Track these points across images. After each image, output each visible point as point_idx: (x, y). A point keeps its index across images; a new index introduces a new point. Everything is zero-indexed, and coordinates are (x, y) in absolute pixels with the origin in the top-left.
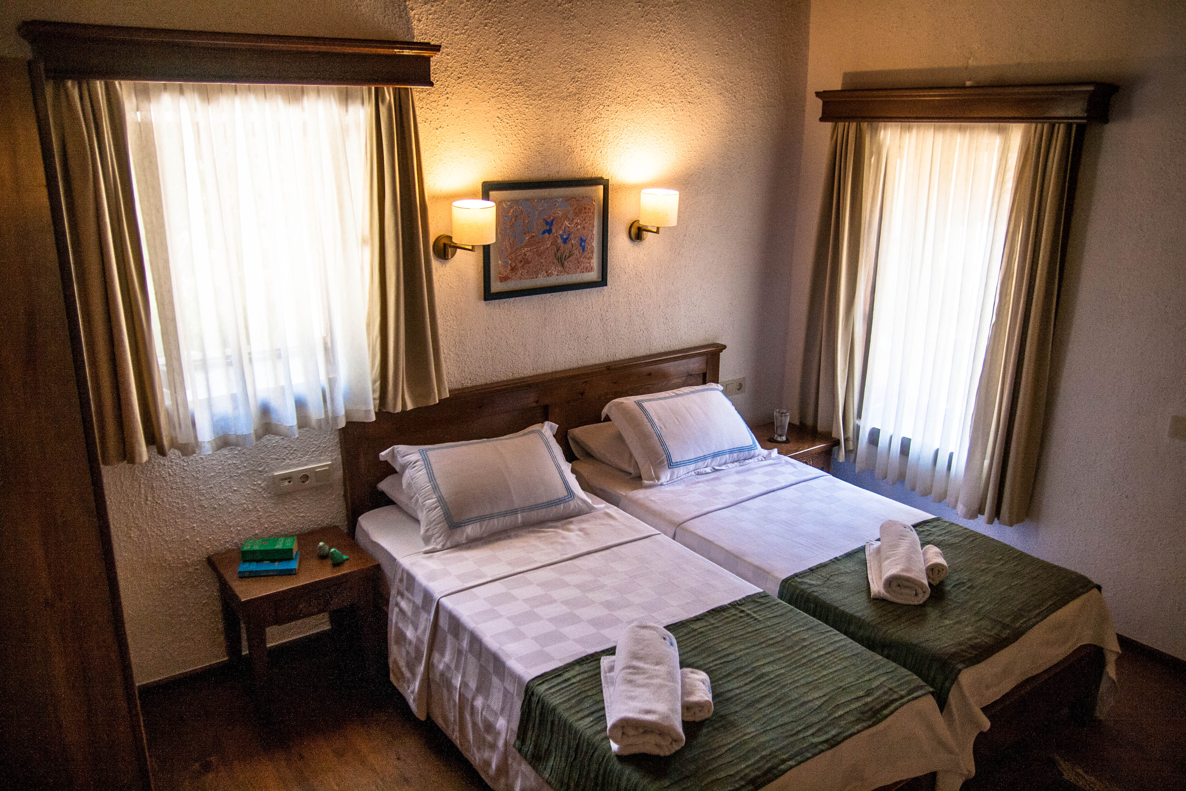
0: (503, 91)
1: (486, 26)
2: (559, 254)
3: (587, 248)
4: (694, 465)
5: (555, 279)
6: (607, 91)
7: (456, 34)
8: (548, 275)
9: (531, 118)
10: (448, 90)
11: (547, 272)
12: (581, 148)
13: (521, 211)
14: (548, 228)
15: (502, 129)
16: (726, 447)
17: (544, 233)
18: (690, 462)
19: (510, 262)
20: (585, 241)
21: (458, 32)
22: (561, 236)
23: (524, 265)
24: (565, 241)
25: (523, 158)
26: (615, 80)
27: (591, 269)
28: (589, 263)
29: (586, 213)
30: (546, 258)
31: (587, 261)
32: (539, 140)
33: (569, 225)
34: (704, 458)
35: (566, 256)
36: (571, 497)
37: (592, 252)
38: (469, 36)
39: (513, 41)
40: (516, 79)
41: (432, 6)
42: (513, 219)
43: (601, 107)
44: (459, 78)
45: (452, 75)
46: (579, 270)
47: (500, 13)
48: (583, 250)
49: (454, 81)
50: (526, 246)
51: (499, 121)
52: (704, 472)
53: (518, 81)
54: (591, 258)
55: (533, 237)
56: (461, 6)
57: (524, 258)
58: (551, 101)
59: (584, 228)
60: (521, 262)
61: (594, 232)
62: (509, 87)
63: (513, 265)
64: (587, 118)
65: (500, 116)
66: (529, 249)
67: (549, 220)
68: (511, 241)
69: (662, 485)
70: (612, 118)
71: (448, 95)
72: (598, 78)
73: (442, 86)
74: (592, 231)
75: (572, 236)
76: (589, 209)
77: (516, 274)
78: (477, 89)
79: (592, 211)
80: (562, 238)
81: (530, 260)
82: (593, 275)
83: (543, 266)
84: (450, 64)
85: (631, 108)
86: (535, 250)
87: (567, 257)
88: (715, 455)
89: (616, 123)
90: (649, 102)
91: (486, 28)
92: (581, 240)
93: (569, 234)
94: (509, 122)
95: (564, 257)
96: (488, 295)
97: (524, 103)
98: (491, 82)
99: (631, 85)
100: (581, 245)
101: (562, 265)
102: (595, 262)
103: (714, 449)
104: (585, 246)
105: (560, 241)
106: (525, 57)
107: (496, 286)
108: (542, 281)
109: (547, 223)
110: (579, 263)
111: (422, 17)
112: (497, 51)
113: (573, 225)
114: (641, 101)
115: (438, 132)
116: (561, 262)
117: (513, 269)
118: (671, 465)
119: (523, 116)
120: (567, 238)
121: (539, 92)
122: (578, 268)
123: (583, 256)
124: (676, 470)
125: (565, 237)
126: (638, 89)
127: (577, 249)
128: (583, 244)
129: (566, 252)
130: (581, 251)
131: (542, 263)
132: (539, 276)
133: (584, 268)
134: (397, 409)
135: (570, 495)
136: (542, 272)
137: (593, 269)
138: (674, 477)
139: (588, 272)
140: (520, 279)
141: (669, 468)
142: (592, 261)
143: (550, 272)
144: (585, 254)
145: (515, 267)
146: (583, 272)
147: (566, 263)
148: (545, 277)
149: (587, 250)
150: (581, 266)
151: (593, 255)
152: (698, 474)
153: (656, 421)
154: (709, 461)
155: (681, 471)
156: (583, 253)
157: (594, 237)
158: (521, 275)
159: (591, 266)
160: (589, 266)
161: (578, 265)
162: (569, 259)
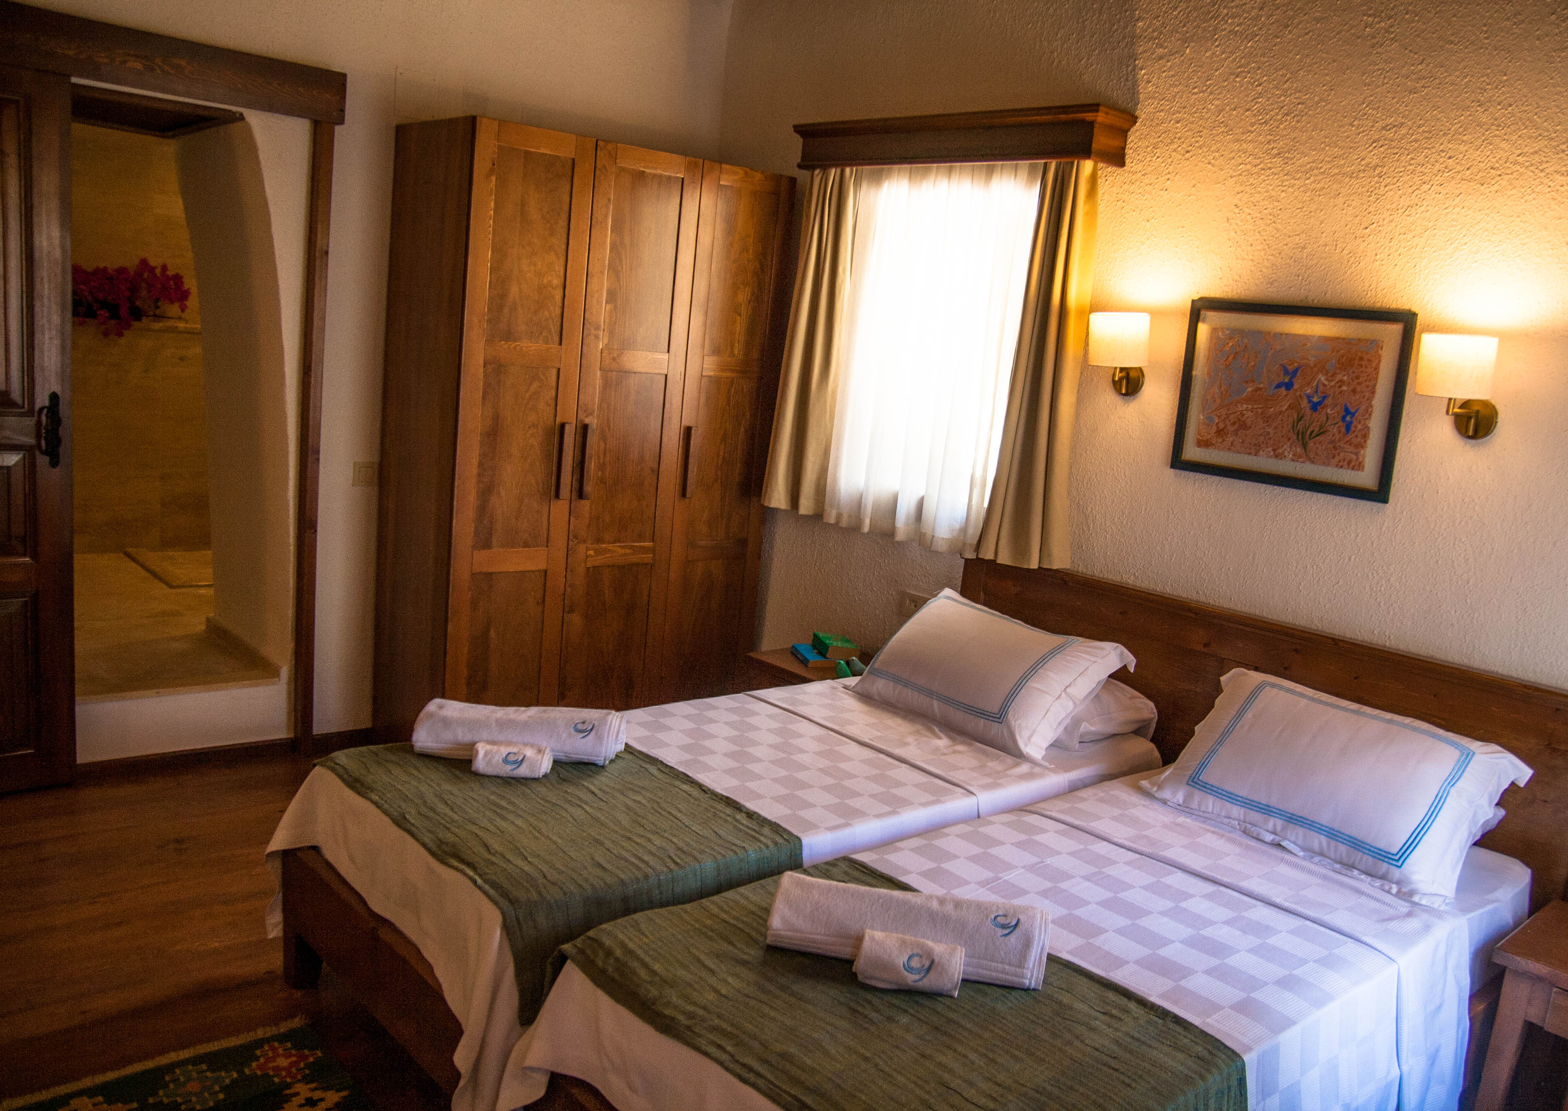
0: (1249, 167)
1: (1237, 77)
2: (1300, 426)
3: (1356, 427)
4: (1242, 810)
5: (1285, 466)
6: (1442, 160)
7: (1193, 94)
8: (1276, 456)
9: (1289, 207)
10: (1171, 169)
11: (1274, 450)
12: (1373, 258)
13: (1246, 346)
14: (1287, 380)
15: (1240, 223)
16: (1325, 819)
17: (1278, 386)
18: (1231, 797)
19: (1217, 421)
20: (1353, 415)
21: (1196, 90)
22: (1309, 397)
23: (1238, 430)
24: (1315, 407)
25: (1267, 268)
26: (1465, 138)
27: (1359, 466)
28: (1357, 454)
29: (1361, 366)
30: (1276, 428)
31: (1352, 449)
32: (1297, 241)
33: (1326, 383)
34: (1267, 810)
35: (1312, 432)
36: (1000, 718)
37: (1365, 436)
38: (1211, 93)
39: (1277, 92)
40: (1272, 149)
41: (1168, 61)
42: (1230, 359)
43: (1425, 187)
44: (1188, 152)
45: (1180, 149)
46: (1334, 462)
47: (1263, 55)
48: (1348, 428)
49: (1180, 157)
50: (1248, 400)
51: (1237, 211)
52: (1255, 835)
53: (1275, 151)
54: (1361, 446)
55: (1260, 389)
56: (1207, 54)
57: (1239, 420)
58: (1328, 180)
59: (1354, 391)
60: (1234, 423)
61: (1374, 402)
62: (1258, 161)
63: (1221, 426)
64: (1394, 206)
65: (1239, 203)
66: (1250, 407)
67: (1291, 368)
68: (1222, 389)
69: (1164, 802)
70: (1446, 205)
71: (1168, 176)
72: (1426, 138)
73: (1163, 164)
74: (1370, 399)
75: (1329, 401)
76: (1369, 360)
77: (1224, 440)
78: (1210, 166)
79: (1374, 365)
80: (1310, 401)
81: (1249, 423)
82: (1367, 477)
83: (1270, 439)
84: (1179, 134)
85: (1496, 187)
86: (1260, 411)
87: (1313, 435)
88: (1293, 819)
89: (1454, 216)
90: (1542, 174)
91: (1238, 79)
92: (1347, 411)
93: (1324, 398)
94: (1251, 212)
95: (1308, 433)
96: (1178, 462)
97: (1280, 183)
98: (1233, 154)
99: (1503, 145)
100: (1344, 418)
101: (1304, 446)
102: (1371, 454)
103: (1293, 807)
104: (1351, 423)
105: (1305, 404)
106: (1292, 115)
107: (1191, 452)
108: (1264, 463)
109: (1286, 372)
110: (1335, 448)
111: (1153, 77)
112: (1248, 110)
113: (1332, 384)
114: (1521, 174)
115: (1148, 224)
116: (1303, 438)
117: (1220, 432)
118: (1194, 781)
119: (1276, 204)
120: (1319, 403)
121: (1308, 166)
122: (1334, 457)
123: (1347, 439)
124: (1198, 796)
125: (1315, 400)
126: (1519, 152)
127: (1335, 424)
128: (1348, 418)
129: (1314, 424)
130: (1343, 430)
131: (1268, 433)
132: (1262, 453)
133: (1344, 460)
134: (988, 554)
135: (1000, 716)
136: (1267, 448)
137: (1363, 467)
138: (1195, 805)
139: (1353, 469)
140: (1229, 449)
141: (1188, 784)
142: (1362, 452)
143: (1280, 451)
144: (1350, 436)
145: (1223, 430)
146: (1341, 467)
147: (1311, 444)
148: (1270, 457)
149: (1354, 431)
150: (1339, 454)
151: (1365, 442)
152: (1244, 832)
153: (1249, 715)
154: (1279, 823)
155: (1210, 804)
156: (1348, 433)
157: (1372, 411)
158: (1232, 444)
159: (1361, 459)
160: (1358, 459)
161: (1334, 452)
162: (1318, 438)
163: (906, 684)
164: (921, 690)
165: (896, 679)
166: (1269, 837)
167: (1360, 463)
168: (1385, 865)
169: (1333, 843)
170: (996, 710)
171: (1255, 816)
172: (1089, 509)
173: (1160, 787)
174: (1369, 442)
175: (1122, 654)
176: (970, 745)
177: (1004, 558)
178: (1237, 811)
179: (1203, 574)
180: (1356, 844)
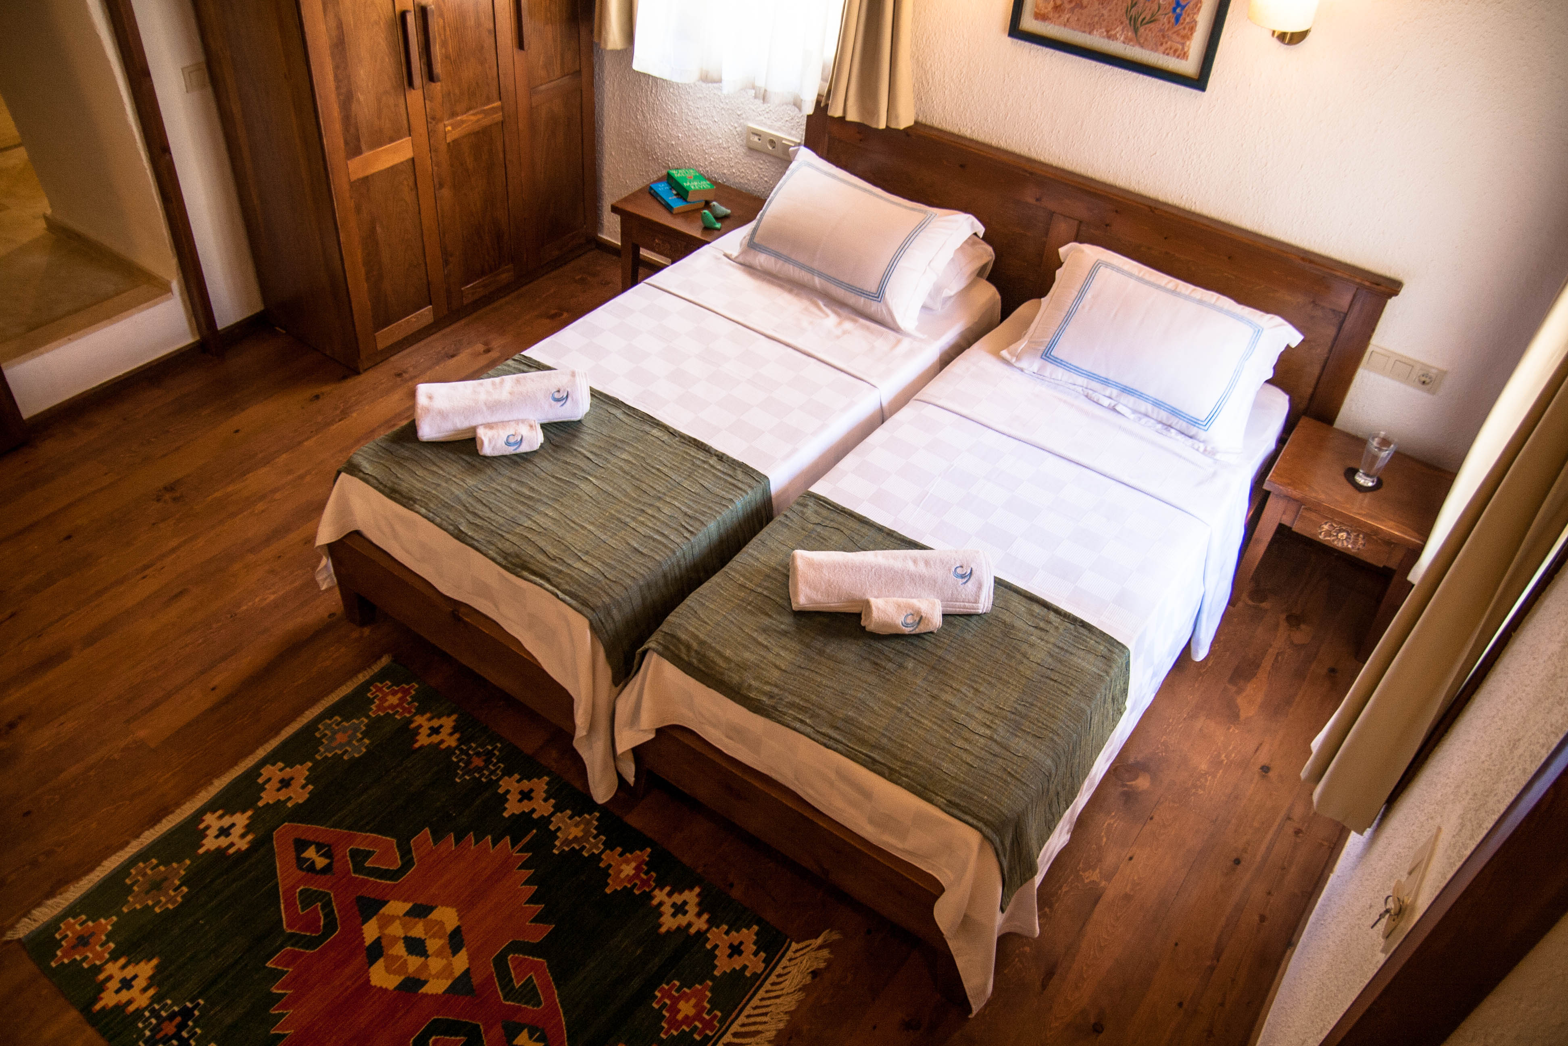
2: (1133, 12)
3: (1185, 20)
4: (1086, 380)
5: (1117, 47)
8: (1109, 37)
11: (1108, 32)
16: (1151, 392)
18: (1077, 370)
20: (1183, 8)
23: (1074, 7)
27: (1184, 56)
28: (1183, 44)
30: (1110, 10)
31: (1178, 39)
34: (1106, 382)
35: (1144, 19)
36: (878, 297)
37: (1192, 29)
46: (1162, 48)
48: (1177, 20)
52: (1095, 400)
54: (1187, 37)
60: (1071, 2)
63: (1058, 2)
69: (1022, 370)
77: (1060, 16)
81: (1085, 4)
82: (1189, 66)
83: (1104, 20)
87: (1145, 21)
88: (1126, 390)
92: (1178, 4)
95: (1140, 20)
96: (1015, 31)
100: (1174, 10)
101: (1136, 31)
102: (1196, 45)
103: (1127, 381)
104: (1180, 15)
107: (1028, 23)
108: (1096, 41)
110: (1163, 36)
116: (1135, 26)
117: (1056, 7)
118: (1047, 355)
122: (1162, 44)
123: (1175, 29)
124: (1050, 368)
127: (1166, 14)
128: (1178, 10)
129: (1146, 12)
130: (1173, 20)
131: (1103, 15)
132: (1095, 33)
133: (1171, 49)
134: (836, 111)
135: (878, 295)
136: (1101, 28)
137: (1187, 57)
138: (1047, 374)
139: (1178, 57)
140: (1065, 25)
141: (1041, 357)
142: (1188, 43)
143: (1113, 33)
144: (1179, 27)
145: (1060, 6)
146: (1168, 54)
147: (1142, 30)
148: (1104, 37)
149: (1182, 23)
150: (1166, 43)
151: (1192, 34)
152: (1087, 396)
153: (1089, 296)
154: (1115, 392)
155: (1060, 373)
156: (1176, 24)
157: (1200, 7)
158: (1068, 20)
159: (1186, 50)
160: (1183, 49)
161: (1162, 39)
162: (1149, 25)
163: (787, 260)
164: (803, 267)
165: (778, 255)
166: (1106, 402)
167: (1185, 53)
168: (1195, 428)
169: (1156, 410)
170: (874, 290)
171: (1095, 385)
172: (928, 65)
173: (1018, 358)
174: (1195, 34)
175: (973, 223)
176: (855, 321)
177: (853, 116)
178: (1081, 380)
179: (1034, 134)
180: (1174, 412)
